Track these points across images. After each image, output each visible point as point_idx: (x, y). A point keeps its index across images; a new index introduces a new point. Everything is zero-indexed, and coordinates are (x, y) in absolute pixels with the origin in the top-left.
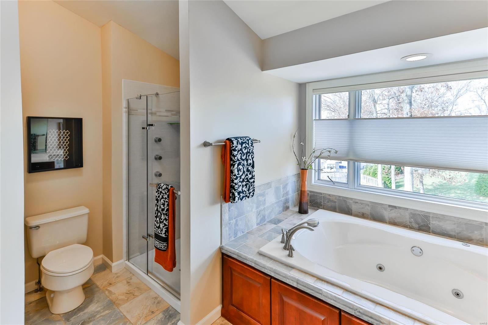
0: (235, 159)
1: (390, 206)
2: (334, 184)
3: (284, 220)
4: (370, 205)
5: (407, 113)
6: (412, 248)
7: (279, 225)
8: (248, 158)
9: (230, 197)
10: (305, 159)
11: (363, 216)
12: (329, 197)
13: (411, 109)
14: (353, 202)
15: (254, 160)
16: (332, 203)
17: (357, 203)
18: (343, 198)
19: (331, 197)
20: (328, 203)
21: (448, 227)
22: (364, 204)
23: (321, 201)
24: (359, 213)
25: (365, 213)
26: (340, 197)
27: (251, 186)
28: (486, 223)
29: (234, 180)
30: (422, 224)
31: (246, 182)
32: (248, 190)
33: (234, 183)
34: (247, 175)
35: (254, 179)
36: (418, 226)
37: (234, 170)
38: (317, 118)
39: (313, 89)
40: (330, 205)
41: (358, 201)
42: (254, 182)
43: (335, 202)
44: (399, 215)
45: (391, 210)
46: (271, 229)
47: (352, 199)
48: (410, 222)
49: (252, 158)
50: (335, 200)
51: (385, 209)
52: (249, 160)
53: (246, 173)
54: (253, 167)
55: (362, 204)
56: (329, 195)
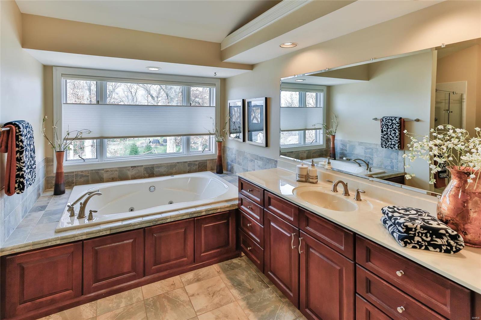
0: (23, 145)
1: (132, 167)
2: (84, 161)
3: (47, 205)
4: (118, 170)
5: (87, 98)
6: (150, 188)
7: (47, 209)
8: (30, 143)
9: (16, 188)
10: (60, 141)
11: (113, 180)
12: (81, 173)
13: (90, 94)
14: (105, 172)
15: (34, 145)
16: (85, 178)
17: (108, 171)
18: (95, 171)
19: (84, 173)
20: (81, 179)
21: (162, 170)
22: (113, 170)
23: (73, 179)
24: (110, 178)
25: (115, 178)
26: (92, 170)
27: (34, 172)
28: (178, 162)
29: (23, 167)
30: (150, 173)
31: (30, 169)
32: (32, 178)
33: (23, 171)
34: (31, 162)
35: (35, 164)
36: (148, 175)
37: (23, 156)
38: (65, 102)
39: (62, 74)
40: (83, 181)
41: (108, 170)
42: (35, 168)
43: (88, 176)
44: (137, 171)
45: (132, 170)
46: (43, 215)
47: (103, 169)
48: (144, 174)
49: (33, 143)
50: (88, 175)
51: (129, 170)
52: (31, 145)
53: (30, 159)
54: (34, 152)
55: (112, 171)
56: (82, 172)
